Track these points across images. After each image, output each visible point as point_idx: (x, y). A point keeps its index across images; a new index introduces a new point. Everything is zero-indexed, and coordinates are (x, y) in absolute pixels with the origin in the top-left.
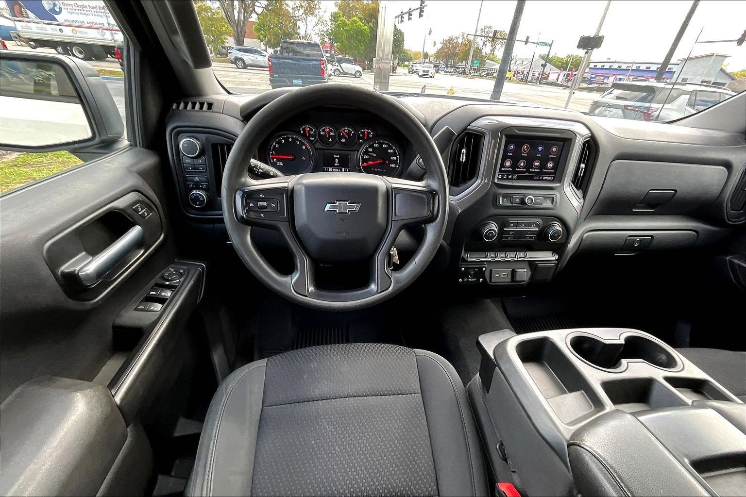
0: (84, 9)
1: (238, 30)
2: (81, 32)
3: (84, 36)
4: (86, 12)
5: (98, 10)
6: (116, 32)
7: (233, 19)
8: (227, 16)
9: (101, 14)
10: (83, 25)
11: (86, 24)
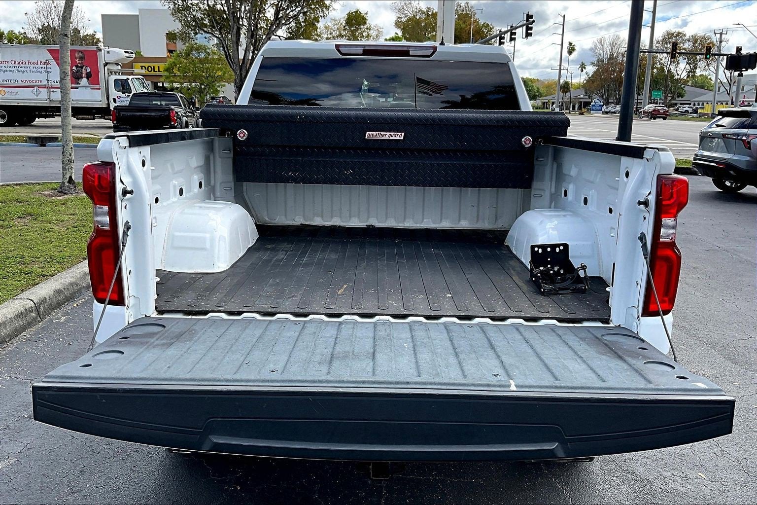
0: (22, 65)
1: (241, 74)
2: (11, 93)
3: (14, 97)
4: (23, 69)
5: (39, 65)
6: (55, 90)
7: (236, 60)
8: (227, 56)
9: (40, 70)
10: (16, 84)
11: (19, 83)
